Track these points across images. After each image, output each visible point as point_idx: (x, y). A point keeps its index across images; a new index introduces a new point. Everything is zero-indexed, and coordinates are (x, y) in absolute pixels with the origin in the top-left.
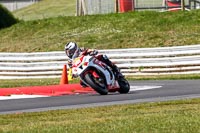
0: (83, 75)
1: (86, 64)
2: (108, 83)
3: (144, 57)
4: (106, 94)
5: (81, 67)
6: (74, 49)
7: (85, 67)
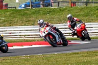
0: (45, 37)
1: (47, 31)
2: (57, 41)
3: (27, 30)
4: (56, 47)
5: (44, 33)
6: (43, 23)
7: (46, 33)
